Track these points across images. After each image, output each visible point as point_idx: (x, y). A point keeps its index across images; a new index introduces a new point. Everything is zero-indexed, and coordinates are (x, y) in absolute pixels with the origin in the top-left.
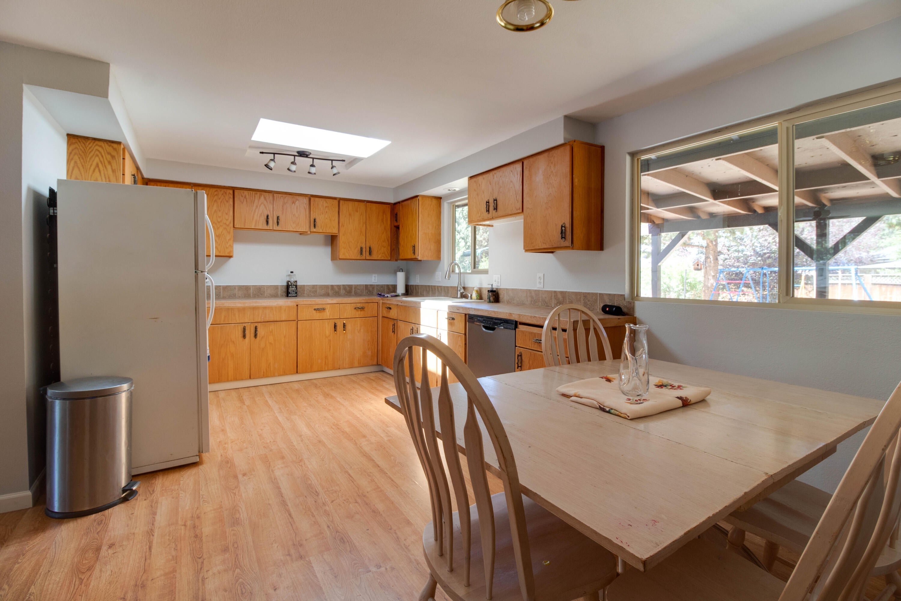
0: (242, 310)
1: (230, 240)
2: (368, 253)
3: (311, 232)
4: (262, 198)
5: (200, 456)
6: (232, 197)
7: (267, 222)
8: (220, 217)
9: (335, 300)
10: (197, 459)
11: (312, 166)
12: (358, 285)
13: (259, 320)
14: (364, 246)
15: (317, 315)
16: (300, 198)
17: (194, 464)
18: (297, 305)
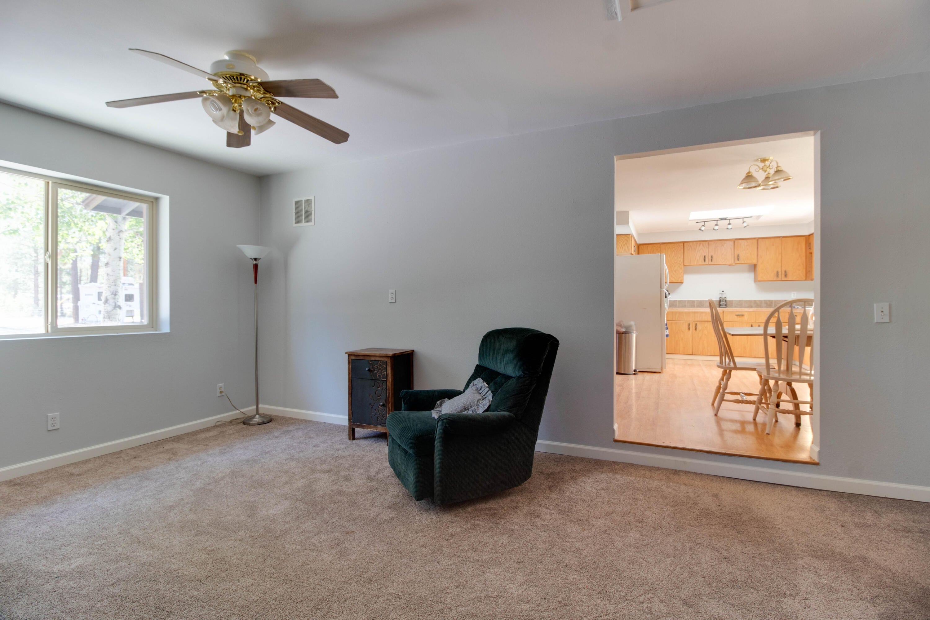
0: (689, 313)
1: (681, 273)
2: (783, 276)
3: (735, 264)
4: (701, 245)
5: (662, 369)
6: (683, 247)
7: (705, 260)
8: (676, 260)
9: (751, 310)
10: (660, 371)
11: (729, 224)
12: (777, 300)
13: (698, 320)
14: (780, 271)
15: (738, 319)
16: (727, 242)
17: (660, 373)
18: (723, 312)
